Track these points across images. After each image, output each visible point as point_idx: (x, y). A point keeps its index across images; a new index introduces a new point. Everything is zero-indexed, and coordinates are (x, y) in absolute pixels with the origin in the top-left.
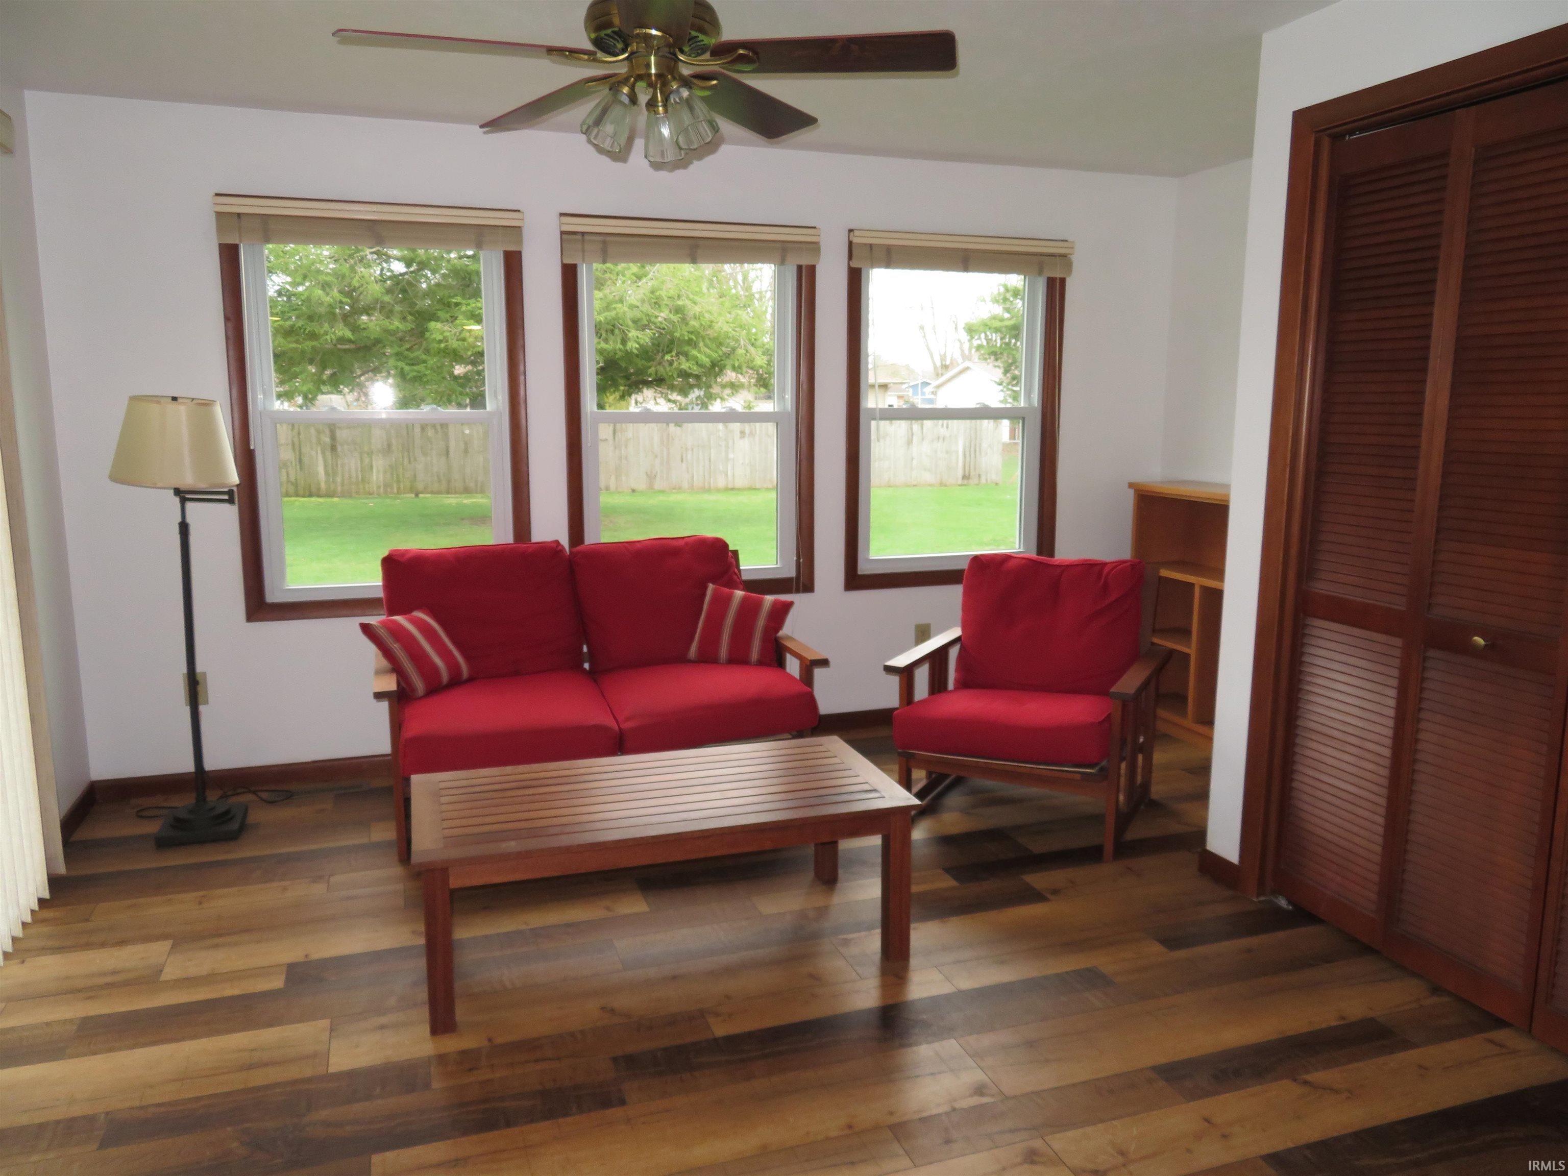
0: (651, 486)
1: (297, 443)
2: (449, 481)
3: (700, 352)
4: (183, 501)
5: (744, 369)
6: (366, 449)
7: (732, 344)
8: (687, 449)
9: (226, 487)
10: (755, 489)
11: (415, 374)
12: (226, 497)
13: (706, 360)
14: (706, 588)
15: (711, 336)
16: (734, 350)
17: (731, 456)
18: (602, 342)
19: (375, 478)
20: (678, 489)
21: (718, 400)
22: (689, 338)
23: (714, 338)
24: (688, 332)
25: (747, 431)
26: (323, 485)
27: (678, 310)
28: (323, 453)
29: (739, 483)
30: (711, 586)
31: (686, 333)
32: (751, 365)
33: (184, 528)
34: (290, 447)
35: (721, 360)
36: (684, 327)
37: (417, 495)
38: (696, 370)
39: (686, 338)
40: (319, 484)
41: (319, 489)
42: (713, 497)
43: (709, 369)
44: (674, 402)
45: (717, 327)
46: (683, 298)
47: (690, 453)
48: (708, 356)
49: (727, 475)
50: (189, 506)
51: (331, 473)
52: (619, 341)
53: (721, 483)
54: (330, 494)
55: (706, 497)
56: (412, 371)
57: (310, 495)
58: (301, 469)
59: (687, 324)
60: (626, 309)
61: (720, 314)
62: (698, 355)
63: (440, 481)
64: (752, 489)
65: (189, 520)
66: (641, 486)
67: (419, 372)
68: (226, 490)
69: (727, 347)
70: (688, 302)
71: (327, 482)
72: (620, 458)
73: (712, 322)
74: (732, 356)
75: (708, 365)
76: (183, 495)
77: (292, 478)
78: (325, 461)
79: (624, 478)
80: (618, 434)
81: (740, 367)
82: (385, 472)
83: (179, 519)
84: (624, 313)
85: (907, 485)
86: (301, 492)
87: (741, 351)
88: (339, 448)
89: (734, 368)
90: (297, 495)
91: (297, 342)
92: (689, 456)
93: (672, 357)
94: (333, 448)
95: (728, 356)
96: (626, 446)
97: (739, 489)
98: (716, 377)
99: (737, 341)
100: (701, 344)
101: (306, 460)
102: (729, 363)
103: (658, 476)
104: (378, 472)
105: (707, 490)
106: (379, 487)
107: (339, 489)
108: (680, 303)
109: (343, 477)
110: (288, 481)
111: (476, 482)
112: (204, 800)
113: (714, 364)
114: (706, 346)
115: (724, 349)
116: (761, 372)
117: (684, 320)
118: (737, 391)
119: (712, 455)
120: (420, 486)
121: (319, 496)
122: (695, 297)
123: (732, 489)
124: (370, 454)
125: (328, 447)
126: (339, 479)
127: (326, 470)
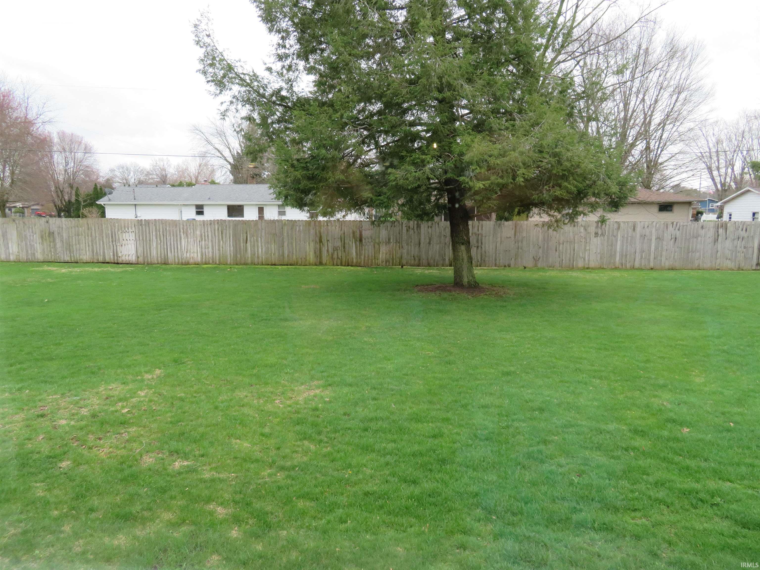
0: (536, 266)
1: (343, 237)
2: (419, 260)
3: (569, 184)
5: (602, 195)
6: (377, 241)
7: (594, 177)
8: (559, 244)
10: (603, 268)
13: (574, 189)
15: (579, 173)
16: (595, 182)
17: (587, 248)
18: (499, 179)
19: (381, 257)
20: (552, 267)
21: (582, 215)
22: (563, 174)
23: (581, 174)
24: (562, 170)
25: (600, 233)
27: (555, 155)
28: (355, 243)
29: (592, 265)
31: (560, 171)
32: (607, 192)
34: (339, 240)
35: (585, 189)
36: (559, 167)
37: (402, 267)
38: (566, 196)
39: (561, 174)
40: (353, 259)
41: (352, 262)
42: (574, 274)
43: (576, 196)
44: (553, 216)
45: (583, 166)
46: (559, 147)
47: (561, 246)
48: (576, 187)
49: (584, 259)
51: (359, 255)
52: (511, 177)
53: (580, 264)
54: (356, 265)
55: (570, 273)
57: (348, 266)
58: (344, 251)
59: (561, 165)
60: (517, 155)
61: (585, 157)
62: (569, 186)
63: (415, 259)
64: (601, 268)
66: (530, 263)
69: (589, 181)
70: (563, 151)
71: (357, 258)
72: (518, 248)
73: (580, 163)
74: (593, 186)
75: (575, 193)
77: (340, 256)
78: (356, 248)
79: (519, 260)
80: (518, 234)
81: (598, 194)
82: (386, 254)
84: (516, 157)
85: (711, 269)
86: (344, 264)
87: (600, 182)
88: (364, 241)
89: (594, 195)
90: (341, 265)
91: (315, 184)
92: (561, 248)
93: (549, 187)
94: (361, 240)
95: (590, 186)
96: (522, 242)
97: (593, 269)
98: (580, 200)
99: (598, 176)
100: (571, 178)
101: (347, 246)
102: (590, 191)
103: (541, 259)
104: (383, 253)
105: (572, 268)
106: (382, 262)
107: (362, 263)
108: (557, 150)
109: (365, 256)
110: (338, 258)
111: (434, 260)
113: (579, 192)
114: (575, 179)
115: (587, 182)
116: (613, 197)
117: (559, 162)
118: (595, 210)
119: (576, 247)
120: (404, 262)
121: (352, 266)
122: (569, 146)
123: (588, 268)
124: (379, 244)
125: (358, 240)
126: (363, 257)
127: (356, 252)
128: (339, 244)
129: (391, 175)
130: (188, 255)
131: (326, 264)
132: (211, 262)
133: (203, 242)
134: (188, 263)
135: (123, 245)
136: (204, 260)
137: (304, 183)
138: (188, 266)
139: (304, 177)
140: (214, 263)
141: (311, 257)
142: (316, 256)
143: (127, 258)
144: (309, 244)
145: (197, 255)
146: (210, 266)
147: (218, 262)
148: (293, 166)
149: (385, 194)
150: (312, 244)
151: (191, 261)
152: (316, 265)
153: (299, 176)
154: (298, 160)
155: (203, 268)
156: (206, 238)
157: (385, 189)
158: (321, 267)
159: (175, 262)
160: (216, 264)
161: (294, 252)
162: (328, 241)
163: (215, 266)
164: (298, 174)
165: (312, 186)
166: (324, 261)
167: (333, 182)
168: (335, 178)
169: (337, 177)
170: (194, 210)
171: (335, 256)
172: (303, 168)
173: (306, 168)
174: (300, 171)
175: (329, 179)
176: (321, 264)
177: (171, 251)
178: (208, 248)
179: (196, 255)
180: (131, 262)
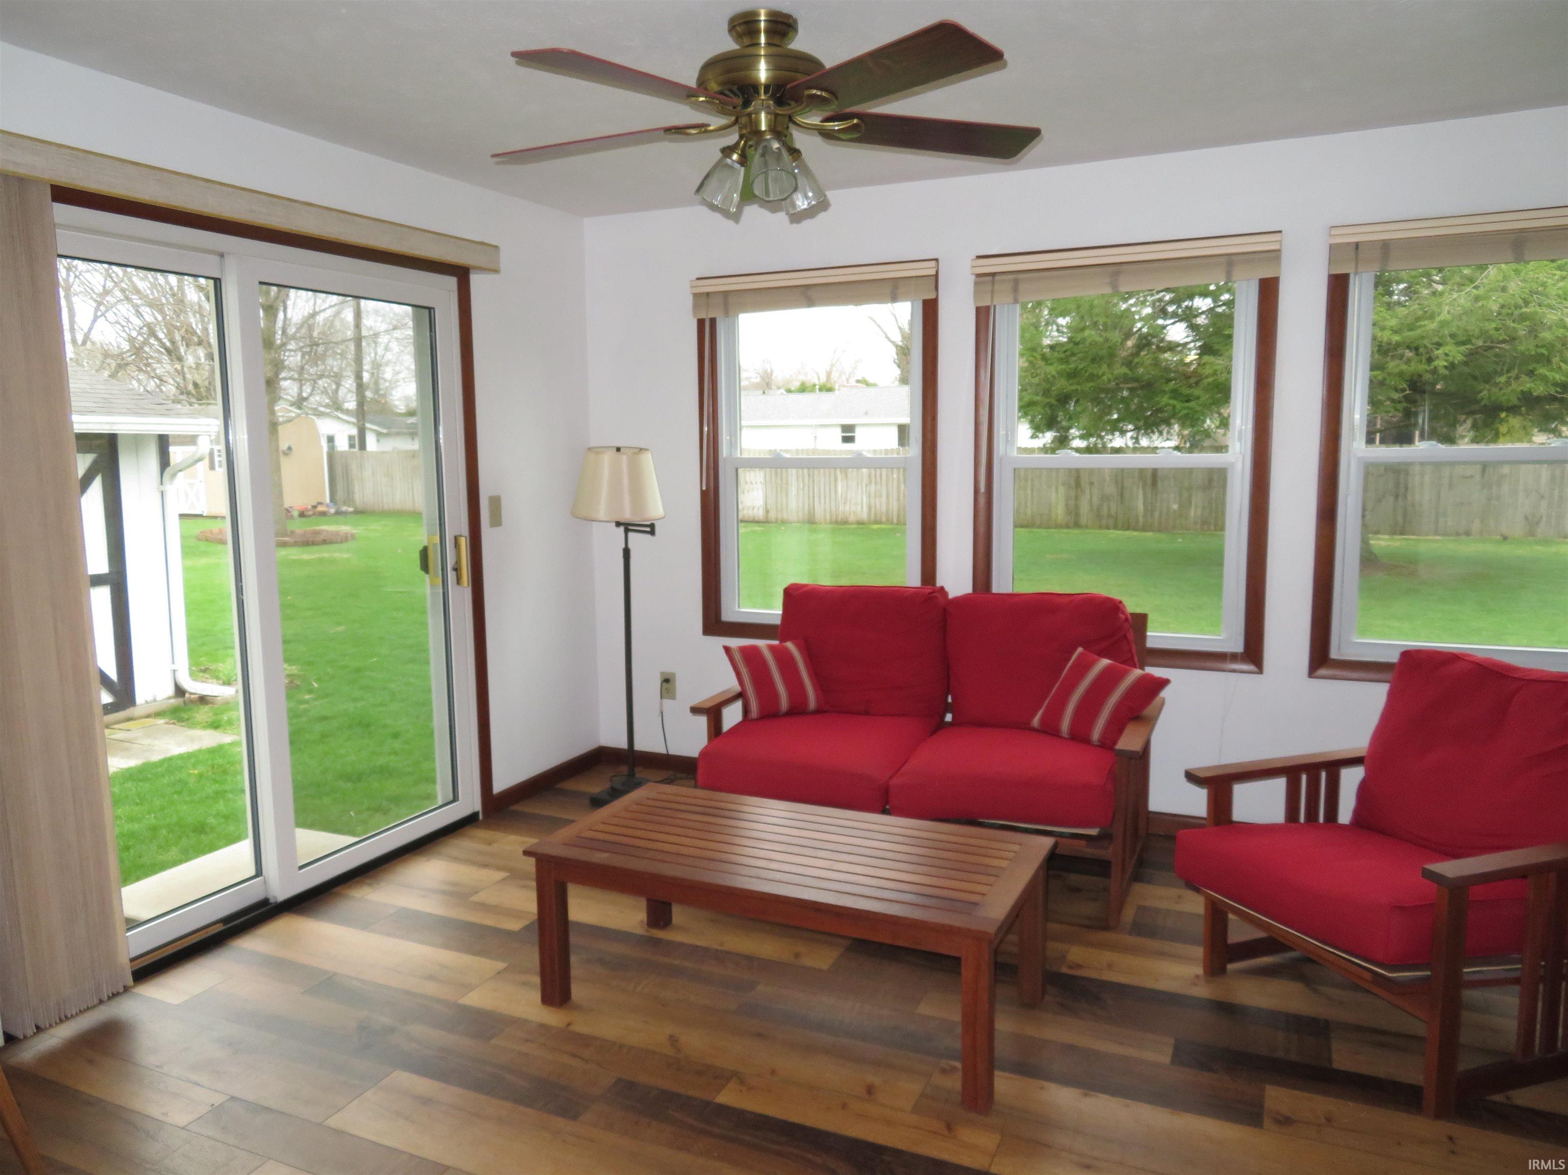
0: (1531, 534)
4: (627, 531)
6: (1186, 484)
9: (648, 521)
11: (1185, 412)
12: (648, 529)
14: (1075, 649)
19: (1192, 514)
26: (1141, 519)
28: (1144, 489)
30: (1080, 650)
33: (627, 553)
40: (1136, 518)
41: (1137, 522)
50: (631, 535)
51: (1150, 509)
54: (1144, 529)
56: (1184, 408)
57: (1128, 529)
58: (1122, 503)
65: (630, 546)
66: (1515, 530)
67: (1191, 409)
68: (648, 523)
71: (1145, 516)
72: (1489, 499)
76: (628, 527)
77: (1113, 512)
78: (1145, 495)
79: (1492, 524)
80: (1489, 471)
82: (1204, 508)
83: (623, 546)
86: (1119, 525)
90: (1116, 527)
91: (1079, 384)
96: (1498, 487)
101: (1127, 493)
103: (1545, 521)
107: (1156, 524)
109: (1161, 512)
110: (1109, 515)
112: (634, 775)
121: (1135, 530)
124: (1189, 489)
125: (1149, 481)
126: (1157, 514)
127: (1145, 505)
128: (1111, 490)
129: (1207, 367)
130: (847, 508)
131: (1087, 527)
132: (884, 519)
133: (873, 487)
134: (845, 522)
135: (746, 492)
136: (873, 516)
137: (1062, 384)
138: (848, 526)
139: (1060, 374)
140: (889, 521)
141: (1059, 512)
142: (1068, 511)
143: (750, 512)
144: (1057, 489)
145: (862, 507)
146: (883, 526)
147: (895, 521)
148: (1044, 358)
149: (1198, 398)
150: (1062, 490)
151: (852, 518)
152: (1067, 526)
153: (1054, 373)
154: (1052, 347)
155: (873, 530)
156: (878, 479)
157: (1196, 392)
158: (1077, 531)
159: (825, 519)
160: (892, 523)
161: (1029, 504)
162: (1092, 484)
163: (890, 526)
164: (1052, 370)
165: (1074, 387)
166: (1083, 520)
167: (1109, 381)
168: (1112, 374)
169: (1116, 372)
170: (838, 434)
171: (1105, 511)
172: (1061, 359)
173: (1064, 361)
174: (1055, 365)
175: (1103, 375)
176: (1077, 525)
177: (820, 502)
178: (881, 496)
179: (859, 507)
180: (756, 519)
